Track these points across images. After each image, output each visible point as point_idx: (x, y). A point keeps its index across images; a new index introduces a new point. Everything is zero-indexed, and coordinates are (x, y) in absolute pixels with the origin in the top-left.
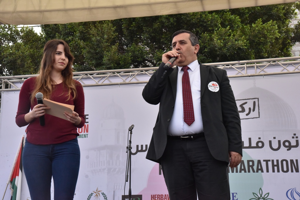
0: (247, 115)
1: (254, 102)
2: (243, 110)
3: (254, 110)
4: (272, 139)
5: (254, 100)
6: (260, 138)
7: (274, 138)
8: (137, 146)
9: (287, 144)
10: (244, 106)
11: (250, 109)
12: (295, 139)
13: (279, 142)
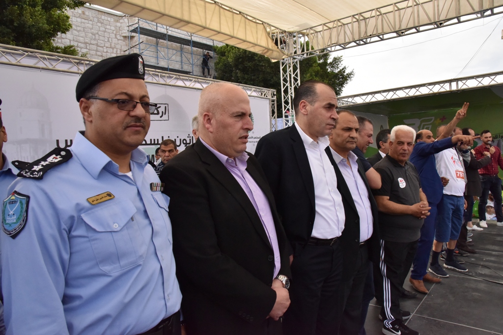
0: (161, 117)
1: (166, 107)
2: (158, 113)
3: (165, 114)
4: (176, 138)
5: (165, 105)
6: (169, 137)
7: (178, 137)
8: (66, 141)
9: (185, 142)
10: (158, 109)
11: (163, 112)
12: (189, 138)
13: (180, 140)
